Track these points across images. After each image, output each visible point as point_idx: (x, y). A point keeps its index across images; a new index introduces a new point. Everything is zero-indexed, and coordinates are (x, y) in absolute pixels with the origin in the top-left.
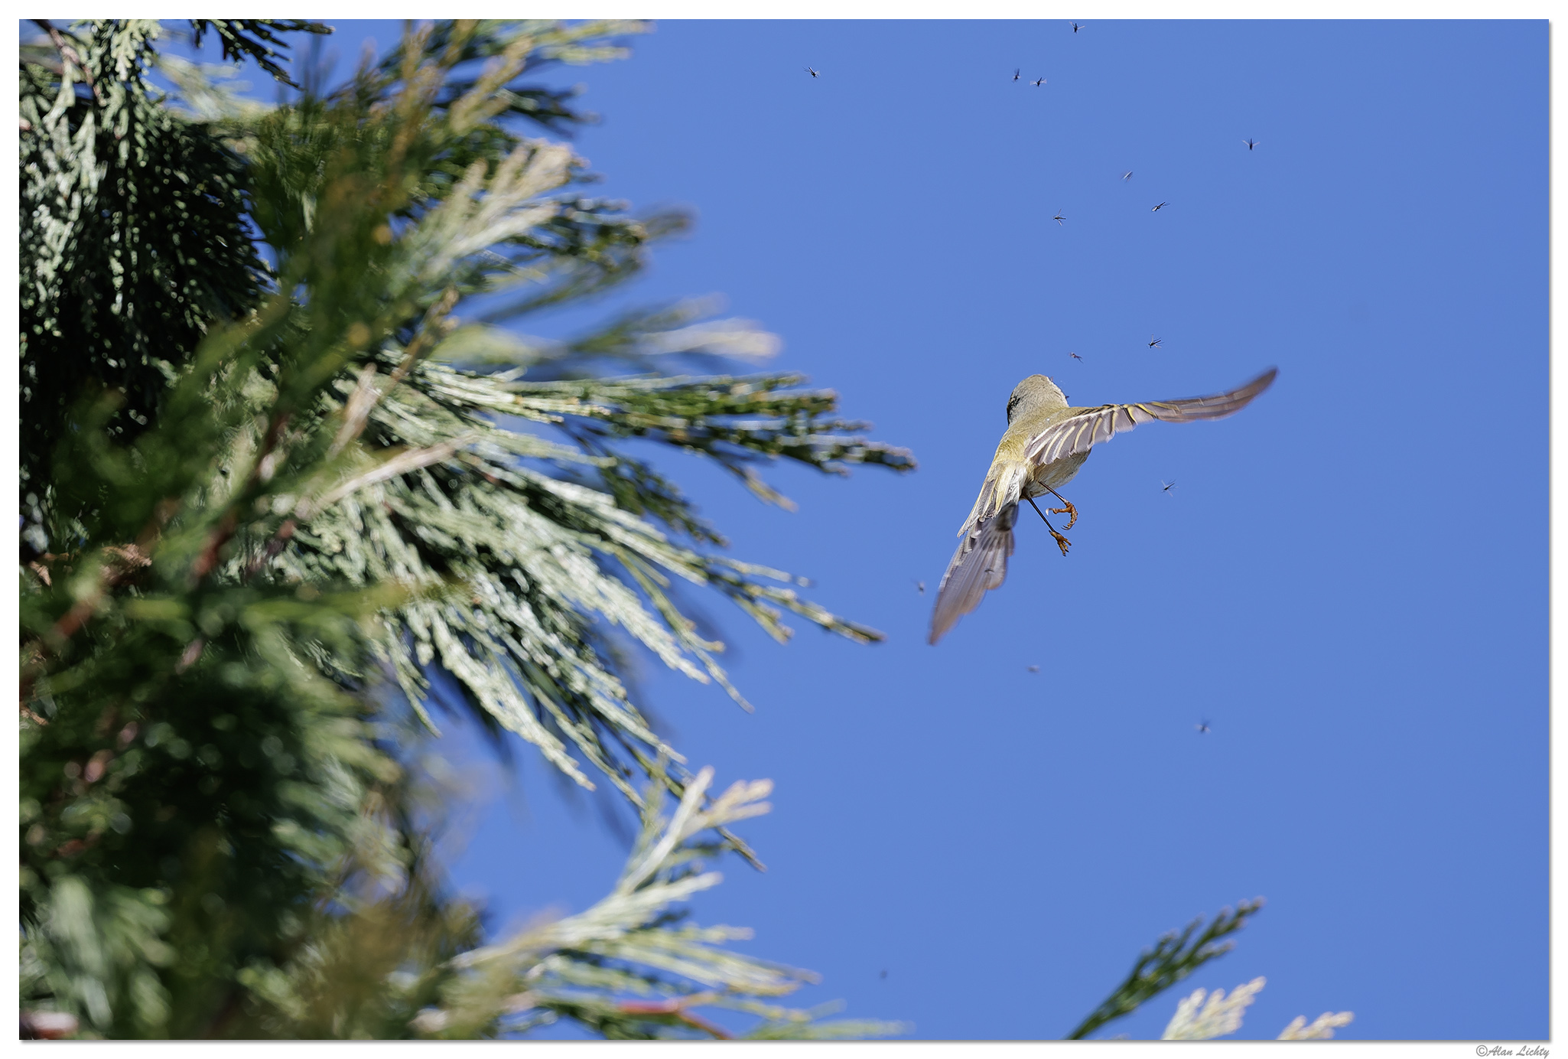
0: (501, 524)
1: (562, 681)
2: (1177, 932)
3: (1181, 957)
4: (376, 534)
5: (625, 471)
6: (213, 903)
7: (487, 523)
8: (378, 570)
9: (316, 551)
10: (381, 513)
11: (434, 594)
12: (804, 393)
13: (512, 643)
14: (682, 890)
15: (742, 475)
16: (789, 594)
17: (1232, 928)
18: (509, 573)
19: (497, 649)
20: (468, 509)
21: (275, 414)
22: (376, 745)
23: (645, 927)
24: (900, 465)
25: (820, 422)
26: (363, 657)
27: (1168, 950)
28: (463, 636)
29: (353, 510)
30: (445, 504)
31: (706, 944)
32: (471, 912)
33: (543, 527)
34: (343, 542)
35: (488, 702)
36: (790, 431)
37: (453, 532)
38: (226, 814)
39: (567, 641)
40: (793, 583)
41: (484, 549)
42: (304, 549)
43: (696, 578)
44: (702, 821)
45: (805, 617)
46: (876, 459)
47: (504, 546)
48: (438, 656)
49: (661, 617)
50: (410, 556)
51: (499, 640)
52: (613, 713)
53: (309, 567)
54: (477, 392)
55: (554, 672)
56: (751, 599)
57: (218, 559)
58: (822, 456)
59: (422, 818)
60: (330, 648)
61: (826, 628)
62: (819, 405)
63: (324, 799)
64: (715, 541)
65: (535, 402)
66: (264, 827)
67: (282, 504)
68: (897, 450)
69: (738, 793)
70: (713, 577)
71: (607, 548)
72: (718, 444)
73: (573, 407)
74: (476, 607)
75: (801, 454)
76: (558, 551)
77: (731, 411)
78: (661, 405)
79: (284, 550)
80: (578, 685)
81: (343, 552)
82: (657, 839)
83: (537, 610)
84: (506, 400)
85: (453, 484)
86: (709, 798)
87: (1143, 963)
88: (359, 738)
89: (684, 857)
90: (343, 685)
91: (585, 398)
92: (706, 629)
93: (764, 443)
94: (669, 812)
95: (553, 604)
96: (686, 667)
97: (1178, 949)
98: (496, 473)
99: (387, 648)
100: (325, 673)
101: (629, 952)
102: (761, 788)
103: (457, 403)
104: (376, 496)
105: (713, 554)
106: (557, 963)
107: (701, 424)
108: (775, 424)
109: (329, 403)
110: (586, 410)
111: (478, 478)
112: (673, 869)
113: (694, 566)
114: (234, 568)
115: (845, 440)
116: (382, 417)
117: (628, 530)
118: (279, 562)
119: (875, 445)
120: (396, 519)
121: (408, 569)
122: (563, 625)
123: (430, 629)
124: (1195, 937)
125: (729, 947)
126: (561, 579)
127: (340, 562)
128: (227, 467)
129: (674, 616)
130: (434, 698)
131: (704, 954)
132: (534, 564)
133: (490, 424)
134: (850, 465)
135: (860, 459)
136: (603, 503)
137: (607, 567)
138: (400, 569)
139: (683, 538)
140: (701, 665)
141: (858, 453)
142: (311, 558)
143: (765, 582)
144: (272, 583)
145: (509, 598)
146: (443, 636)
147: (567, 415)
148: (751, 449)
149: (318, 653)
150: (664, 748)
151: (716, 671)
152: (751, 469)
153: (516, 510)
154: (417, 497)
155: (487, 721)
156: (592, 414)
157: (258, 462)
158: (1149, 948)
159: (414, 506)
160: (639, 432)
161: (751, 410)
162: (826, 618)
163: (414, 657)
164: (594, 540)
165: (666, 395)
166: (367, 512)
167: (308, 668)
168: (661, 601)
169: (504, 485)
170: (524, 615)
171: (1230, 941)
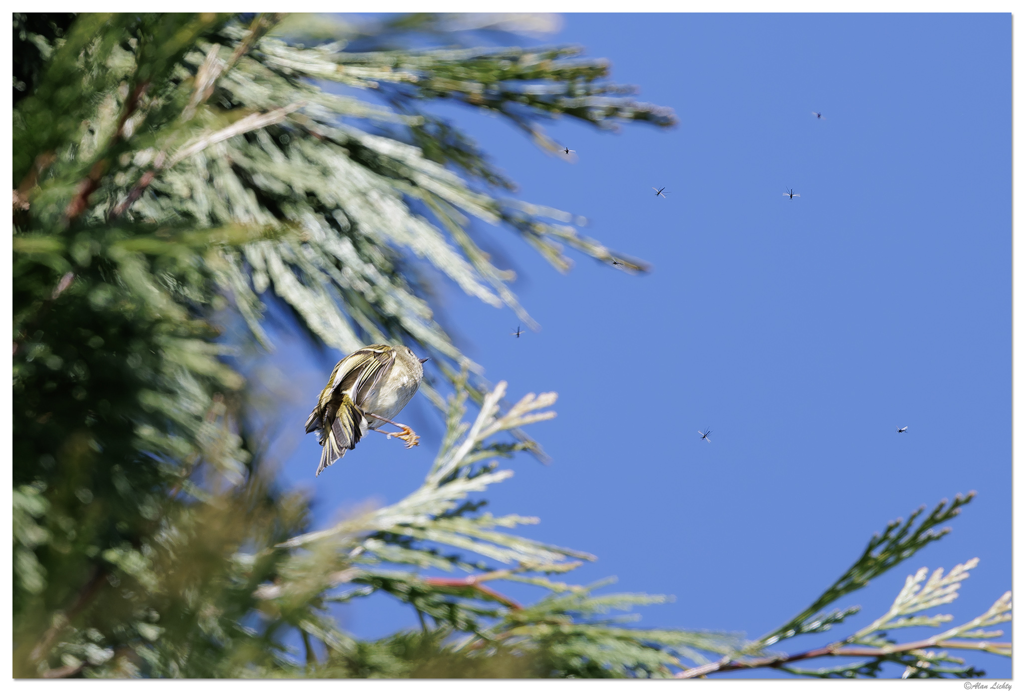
0: (325, 172)
1: (377, 305)
2: (903, 520)
3: (904, 541)
4: (220, 181)
5: (431, 128)
6: (84, 495)
7: (314, 171)
8: (222, 214)
9: (168, 196)
10: (224, 164)
11: (270, 235)
12: (582, 62)
13: (334, 272)
14: (480, 484)
15: (529, 131)
16: (569, 231)
17: (948, 516)
18: (331, 214)
19: (321, 278)
20: (297, 161)
21: (136, 82)
22: (222, 360)
23: (448, 515)
24: (663, 123)
25: (596, 85)
26: (210, 287)
27: (893, 535)
28: (295, 268)
29: (200, 162)
30: (278, 156)
31: (500, 529)
32: (301, 500)
33: (360, 175)
34: (191, 189)
35: (314, 322)
36: (570, 94)
37: (285, 179)
38: (93, 418)
39: (382, 272)
40: (573, 223)
41: (311, 195)
42: (158, 194)
43: (490, 218)
44: (498, 425)
45: (583, 253)
46: (643, 117)
47: (327, 192)
48: (272, 285)
49: (461, 251)
50: (248, 200)
51: (323, 270)
52: (421, 331)
53: (162, 209)
54: (305, 62)
55: (371, 296)
56: (538, 236)
57: (86, 202)
58: (597, 114)
59: (259, 420)
60: (182, 279)
61: (600, 261)
62: (594, 73)
63: (176, 405)
64: (507, 186)
65: (354, 70)
66: (128, 431)
67: (143, 157)
68: (661, 109)
69: (528, 402)
70: (505, 218)
71: (415, 193)
72: (510, 105)
73: (385, 75)
74: (304, 243)
75: (580, 113)
76: (374, 195)
77: (520, 77)
78: (461, 72)
79: (142, 195)
80: (391, 308)
81: (191, 197)
82: (459, 442)
83: (356, 244)
84: (329, 68)
85: (284, 138)
86: (505, 406)
87: (871, 547)
88: (205, 354)
89: (482, 456)
90: (193, 310)
91: (396, 67)
92: (500, 260)
93: (548, 104)
94: (470, 418)
95: (370, 241)
96: (483, 294)
97: (904, 532)
98: (321, 130)
99: (229, 278)
100: (178, 300)
101: (434, 535)
102: (548, 398)
103: (287, 71)
104: (220, 151)
105: (505, 198)
106: (372, 545)
107: (495, 88)
108: (557, 88)
109: (182, 73)
110: (397, 77)
111: (306, 134)
112: (472, 466)
113: (488, 209)
114: (100, 211)
115: (615, 101)
116: (226, 84)
117: (432, 177)
118: (137, 206)
119: (642, 105)
120: (238, 170)
121: (247, 211)
122: (377, 256)
123: (266, 261)
124: (917, 524)
125: (519, 531)
126: (376, 219)
127: (190, 206)
128: (94, 126)
129: (472, 250)
130: (268, 320)
131: (498, 538)
132: (354, 207)
133: (316, 88)
134: (621, 123)
135: (630, 118)
136: (411, 155)
137: (415, 208)
138: (239, 211)
139: (479, 184)
140: (495, 291)
141: (627, 114)
142: (164, 202)
143: (549, 221)
144: (132, 222)
145: (332, 234)
146: (277, 267)
147: (381, 82)
148: (536, 110)
149: (172, 283)
150: (465, 362)
151: (508, 297)
152: (538, 126)
153: (339, 162)
154: (254, 150)
155: (314, 340)
156: (403, 81)
157: (121, 122)
158: (879, 534)
159: (251, 157)
160: (442, 95)
161: (537, 76)
162: (600, 251)
163: (252, 285)
164: (403, 186)
165: (465, 64)
166: (211, 163)
167: (163, 294)
168: (461, 237)
169: (327, 140)
170: (344, 249)
171: (946, 527)
